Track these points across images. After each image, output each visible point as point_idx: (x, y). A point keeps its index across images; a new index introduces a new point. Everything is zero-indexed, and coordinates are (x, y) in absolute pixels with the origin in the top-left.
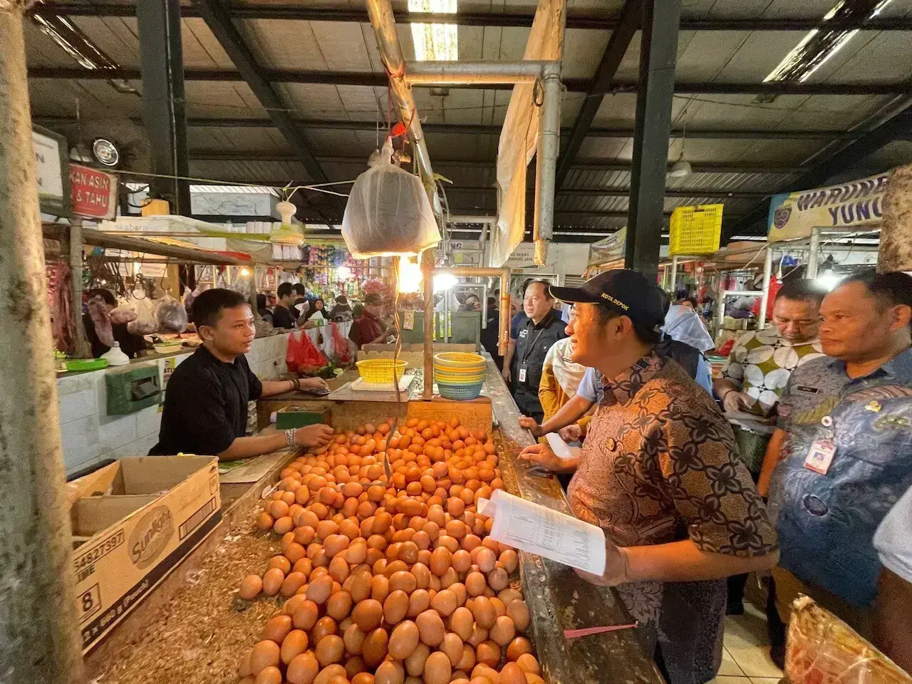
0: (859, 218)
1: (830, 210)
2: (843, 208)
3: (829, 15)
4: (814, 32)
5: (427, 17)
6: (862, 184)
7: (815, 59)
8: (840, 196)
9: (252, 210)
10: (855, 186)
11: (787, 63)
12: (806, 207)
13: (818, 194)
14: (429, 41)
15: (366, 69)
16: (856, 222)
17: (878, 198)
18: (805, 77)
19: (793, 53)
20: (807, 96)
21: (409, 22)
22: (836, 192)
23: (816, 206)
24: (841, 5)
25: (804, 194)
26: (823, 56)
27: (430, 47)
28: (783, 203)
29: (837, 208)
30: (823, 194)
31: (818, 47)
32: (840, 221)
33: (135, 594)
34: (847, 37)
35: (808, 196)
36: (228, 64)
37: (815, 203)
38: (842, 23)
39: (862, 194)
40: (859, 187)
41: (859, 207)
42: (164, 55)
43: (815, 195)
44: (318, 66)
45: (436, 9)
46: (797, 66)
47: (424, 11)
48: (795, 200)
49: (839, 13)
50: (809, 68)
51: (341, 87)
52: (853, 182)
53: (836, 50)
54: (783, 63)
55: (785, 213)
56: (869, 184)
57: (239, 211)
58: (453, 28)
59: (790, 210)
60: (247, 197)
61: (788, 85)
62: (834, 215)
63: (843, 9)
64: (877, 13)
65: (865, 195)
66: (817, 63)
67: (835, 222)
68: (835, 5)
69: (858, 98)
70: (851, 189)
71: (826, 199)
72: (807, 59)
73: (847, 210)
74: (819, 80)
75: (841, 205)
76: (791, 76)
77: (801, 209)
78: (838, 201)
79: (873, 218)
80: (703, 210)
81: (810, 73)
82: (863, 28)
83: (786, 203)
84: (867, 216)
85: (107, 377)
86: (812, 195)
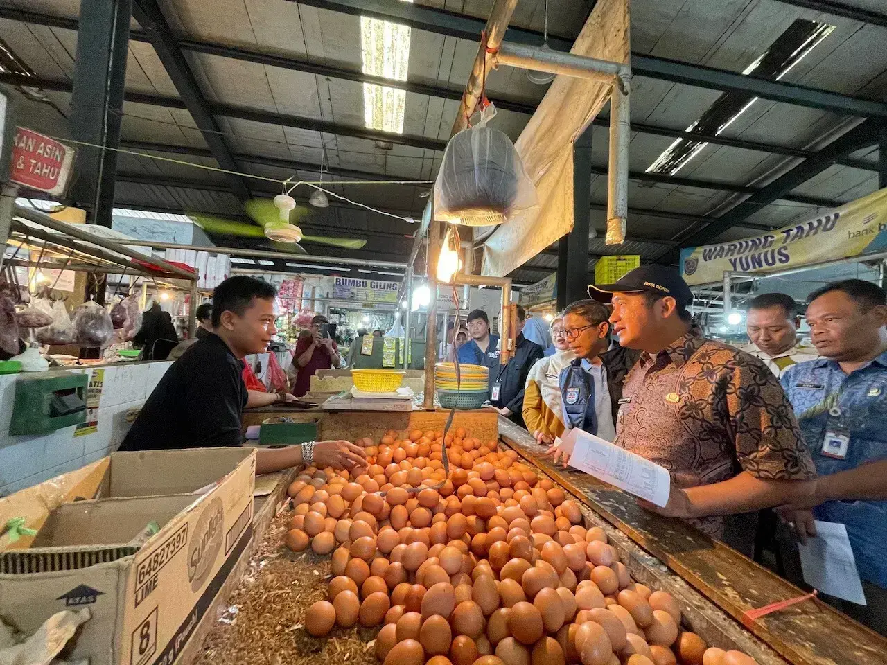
0: (754, 267)
1: (730, 260)
2: (741, 259)
3: (689, 129)
4: (680, 140)
5: (380, 81)
6: (752, 241)
7: (680, 159)
8: (737, 251)
9: (171, 237)
10: (747, 243)
11: (662, 159)
12: (710, 258)
13: (718, 248)
14: (379, 99)
15: (316, 117)
16: (751, 269)
17: (767, 252)
18: (674, 172)
19: (666, 153)
20: (677, 186)
21: (362, 82)
22: (733, 247)
23: (718, 257)
24: (696, 124)
25: (707, 248)
26: (686, 158)
27: (379, 106)
28: (690, 254)
29: (736, 259)
30: (722, 248)
31: (682, 151)
32: (739, 269)
33: (186, 633)
34: (701, 147)
35: (710, 250)
36: (174, 92)
37: (717, 255)
38: (696, 137)
39: (753, 249)
40: (750, 243)
41: (753, 258)
42: (105, 65)
43: (715, 250)
44: (268, 107)
45: (387, 74)
46: (668, 163)
47: (378, 75)
48: (700, 253)
49: (695, 129)
50: (677, 166)
51: (287, 129)
52: (745, 239)
53: (693, 155)
54: (658, 159)
55: (693, 263)
56: (758, 242)
57: (155, 237)
58: (403, 93)
59: (697, 260)
60: (166, 225)
61: (662, 176)
62: (734, 264)
63: (698, 126)
64: (719, 133)
65: (756, 249)
66: (682, 162)
67: (735, 269)
68: (693, 123)
69: (710, 192)
70: (744, 244)
71: (725, 253)
72: (675, 158)
73: (744, 260)
74: (683, 175)
75: (739, 256)
76: (665, 170)
77: (706, 260)
78: (735, 254)
79: (765, 266)
80: (624, 260)
81: (678, 170)
82: (711, 141)
83: (693, 255)
84: (761, 266)
85: (19, 384)
86: (713, 249)
